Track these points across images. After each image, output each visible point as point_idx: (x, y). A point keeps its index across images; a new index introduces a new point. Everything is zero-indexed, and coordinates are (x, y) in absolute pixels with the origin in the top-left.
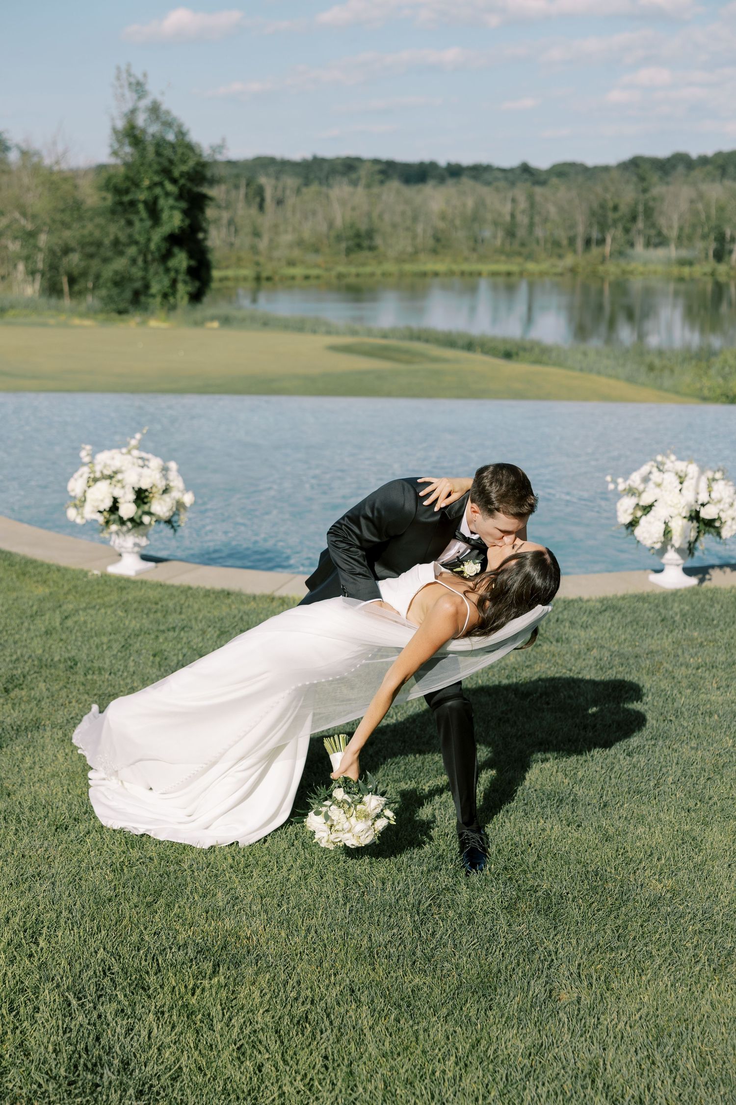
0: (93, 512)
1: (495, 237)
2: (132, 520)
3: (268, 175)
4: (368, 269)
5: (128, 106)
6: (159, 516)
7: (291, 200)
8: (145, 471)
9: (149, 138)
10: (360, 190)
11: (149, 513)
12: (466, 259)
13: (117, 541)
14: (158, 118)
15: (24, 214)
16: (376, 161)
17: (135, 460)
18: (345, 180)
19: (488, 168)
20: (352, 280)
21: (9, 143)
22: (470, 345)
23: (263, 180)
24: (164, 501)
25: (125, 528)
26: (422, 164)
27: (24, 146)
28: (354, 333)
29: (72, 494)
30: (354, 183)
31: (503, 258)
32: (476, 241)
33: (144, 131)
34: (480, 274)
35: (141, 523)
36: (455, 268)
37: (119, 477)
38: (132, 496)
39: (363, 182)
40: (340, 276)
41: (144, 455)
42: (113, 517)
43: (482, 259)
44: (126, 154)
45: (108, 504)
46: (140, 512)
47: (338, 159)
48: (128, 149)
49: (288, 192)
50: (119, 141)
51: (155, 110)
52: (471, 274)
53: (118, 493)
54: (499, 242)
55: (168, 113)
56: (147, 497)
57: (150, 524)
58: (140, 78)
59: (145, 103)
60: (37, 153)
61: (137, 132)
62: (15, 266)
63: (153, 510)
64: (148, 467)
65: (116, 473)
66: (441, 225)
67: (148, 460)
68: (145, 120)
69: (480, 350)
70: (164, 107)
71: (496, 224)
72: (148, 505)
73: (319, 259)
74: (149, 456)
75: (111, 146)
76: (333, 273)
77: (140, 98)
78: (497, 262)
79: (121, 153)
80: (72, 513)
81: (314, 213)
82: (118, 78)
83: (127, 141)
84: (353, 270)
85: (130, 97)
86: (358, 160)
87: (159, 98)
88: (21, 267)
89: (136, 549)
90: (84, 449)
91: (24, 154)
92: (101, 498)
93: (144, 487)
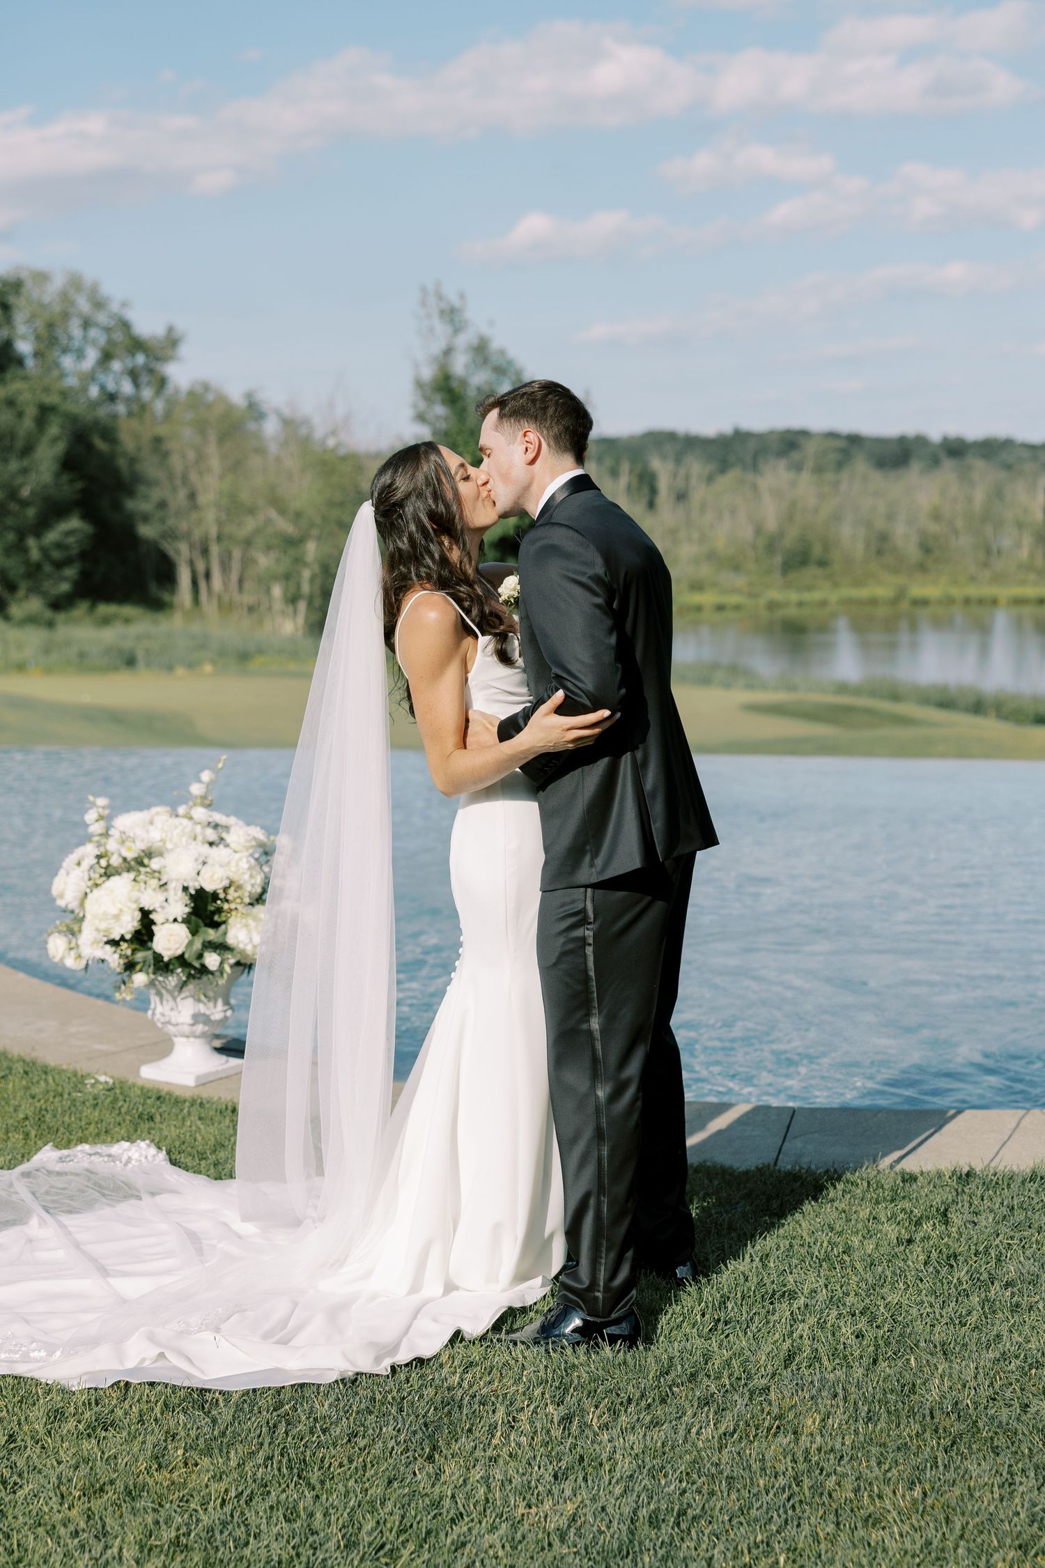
0: (95, 942)
1: (1018, 545)
2: (181, 960)
3: (664, 457)
4: (817, 595)
5: (437, 347)
6: (242, 952)
7: (699, 493)
8: (219, 853)
9: (472, 393)
10: (806, 477)
11: (221, 947)
12: (973, 579)
13: (159, 1009)
14: (486, 361)
15: (282, 512)
16: (832, 435)
17: (198, 828)
18: (782, 464)
19: (1008, 444)
20: (792, 612)
21: (265, 408)
22: (978, 706)
23: (656, 464)
24: (256, 919)
25: (172, 981)
26: (902, 440)
27: (287, 412)
28: (792, 688)
29: (61, 903)
30: (798, 467)
31: (1032, 577)
32: (988, 552)
33: (464, 383)
34: (994, 602)
35: (204, 970)
36: (955, 592)
37: (155, 864)
38: (180, 907)
39: (810, 463)
40: (772, 606)
41: (218, 817)
42: (140, 956)
43: (998, 579)
44: (438, 417)
45: (128, 924)
46: (198, 945)
47: (772, 433)
48: (440, 410)
49: (694, 481)
50: (427, 399)
51: (481, 350)
52: (981, 602)
53: (150, 899)
54: (1024, 554)
55: (502, 352)
56: (219, 911)
57: (221, 970)
58: (455, 301)
59: (463, 340)
60: (306, 422)
61: (455, 384)
62: (268, 591)
63: (231, 940)
64: (227, 846)
65: (150, 854)
66: (933, 528)
67: (227, 828)
68: (466, 366)
69: (994, 714)
70: (495, 345)
71: (1020, 525)
72: (223, 927)
73: (740, 581)
74: (232, 820)
75: (415, 406)
76: (762, 601)
77: (457, 331)
78: (1023, 583)
79: (429, 416)
80: (57, 946)
81: (733, 512)
82: (423, 304)
83: (438, 397)
84: (794, 596)
85: (441, 329)
86: (804, 434)
87: (485, 330)
88: (277, 591)
89: (200, 1028)
90: (93, 804)
91: (288, 423)
92: (113, 911)
93: (209, 888)
